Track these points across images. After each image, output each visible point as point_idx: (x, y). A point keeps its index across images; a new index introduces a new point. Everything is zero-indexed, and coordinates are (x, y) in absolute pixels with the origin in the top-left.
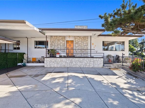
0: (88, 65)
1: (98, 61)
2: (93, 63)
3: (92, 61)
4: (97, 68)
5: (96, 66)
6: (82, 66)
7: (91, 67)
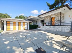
0: (58, 29)
1: (65, 28)
2: (61, 29)
3: (61, 27)
4: (64, 32)
5: (64, 31)
6: (54, 30)
7: (60, 31)
